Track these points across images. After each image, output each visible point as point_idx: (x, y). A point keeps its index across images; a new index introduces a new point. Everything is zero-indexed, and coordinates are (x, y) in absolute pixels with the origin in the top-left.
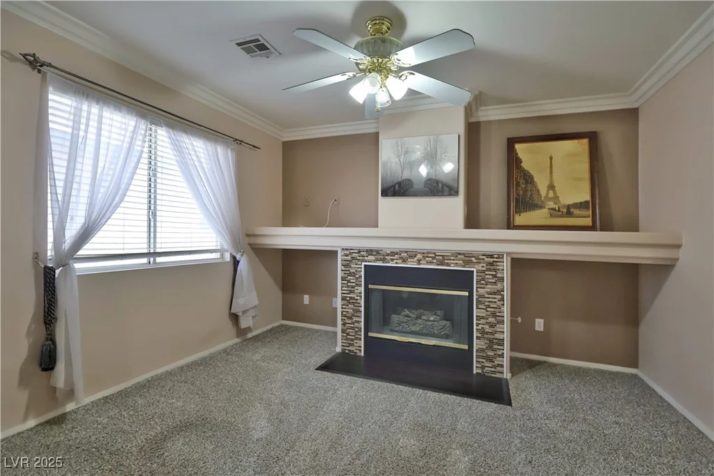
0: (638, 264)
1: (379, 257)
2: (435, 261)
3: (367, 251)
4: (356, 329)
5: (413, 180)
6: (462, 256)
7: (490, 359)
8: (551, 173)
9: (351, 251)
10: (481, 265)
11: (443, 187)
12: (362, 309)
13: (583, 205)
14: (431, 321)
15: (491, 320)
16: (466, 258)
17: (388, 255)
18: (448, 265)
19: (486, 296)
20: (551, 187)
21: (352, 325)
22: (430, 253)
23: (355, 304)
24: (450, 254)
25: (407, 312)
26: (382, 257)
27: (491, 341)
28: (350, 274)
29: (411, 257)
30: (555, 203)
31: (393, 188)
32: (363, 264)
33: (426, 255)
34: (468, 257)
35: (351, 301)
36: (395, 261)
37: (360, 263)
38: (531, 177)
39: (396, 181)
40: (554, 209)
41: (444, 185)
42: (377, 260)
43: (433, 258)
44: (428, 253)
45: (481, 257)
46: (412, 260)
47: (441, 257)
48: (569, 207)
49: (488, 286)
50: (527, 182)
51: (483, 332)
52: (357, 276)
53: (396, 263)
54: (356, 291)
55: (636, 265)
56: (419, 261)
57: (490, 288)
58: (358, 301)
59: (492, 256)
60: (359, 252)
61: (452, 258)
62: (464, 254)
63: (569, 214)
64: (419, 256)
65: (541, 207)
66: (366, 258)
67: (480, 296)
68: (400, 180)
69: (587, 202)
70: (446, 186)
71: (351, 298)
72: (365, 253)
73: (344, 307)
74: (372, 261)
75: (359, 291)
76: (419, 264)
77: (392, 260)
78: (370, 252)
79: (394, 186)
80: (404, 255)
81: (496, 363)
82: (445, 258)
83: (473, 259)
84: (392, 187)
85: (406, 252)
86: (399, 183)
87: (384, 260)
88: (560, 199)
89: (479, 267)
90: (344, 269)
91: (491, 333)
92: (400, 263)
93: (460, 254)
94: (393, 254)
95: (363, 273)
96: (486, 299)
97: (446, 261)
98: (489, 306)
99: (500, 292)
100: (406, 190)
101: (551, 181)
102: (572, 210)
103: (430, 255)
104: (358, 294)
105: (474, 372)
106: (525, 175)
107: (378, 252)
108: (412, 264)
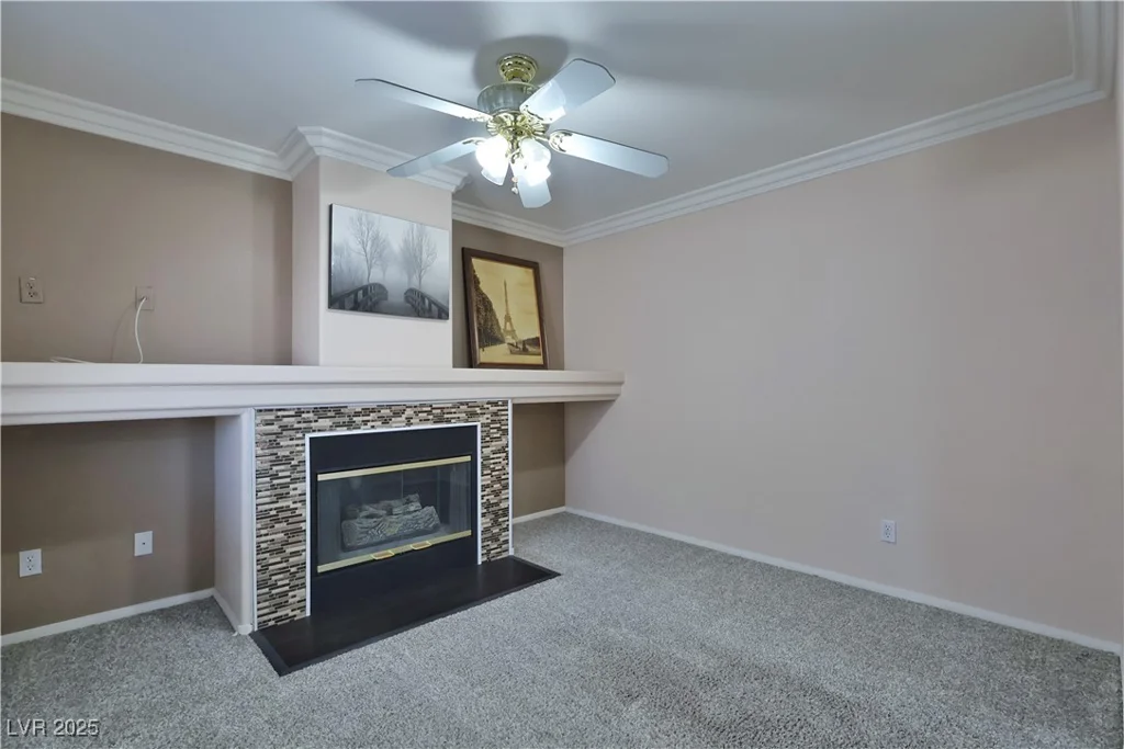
0: (563, 403)
1: (341, 420)
2: (431, 417)
3: (315, 410)
4: (293, 570)
5: (386, 285)
6: (464, 408)
7: (495, 538)
8: (506, 301)
9: (280, 413)
10: (486, 416)
11: (430, 305)
12: (307, 526)
13: (535, 342)
14: (409, 513)
15: (497, 486)
16: (470, 409)
17: (357, 414)
18: (448, 421)
19: (492, 456)
20: (508, 318)
21: (284, 565)
22: (424, 405)
23: (291, 520)
24: (450, 405)
25: (370, 509)
26: (347, 419)
27: (497, 515)
28: (278, 461)
29: (397, 414)
30: (513, 338)
31: (352, 296)
32: (308, 436)
33: (419, 409)
34: (472, 409)
35: (281, 515)
36: (370, 424)
37: (300, 435)
38: (490, 303)
39: (358, 285)
40: (512, 345)
41: (432, 302)
42: (338, 425)
43: (429, 413)
44: (422, 405)
45: (486, 406)
46: (399, 419)
47: (439, 411)
48: (524, 342)
49: (493, 443)
50: (486, 310)
51: (487, 505)
52: (293, 463)
53: (373, 427)
54: (292, 493)
55: (561, 405)
56: (409, 419)
57: (495, 445)
58: (298, 512)
59: (496, 404)
60: (299, 413)
61: (453, 410)
62: (467, 404)
63: (525, 351)
64: (409, 412)
65: (502, 342)
66: (313, 424)
67: (486, 458)
68: (365, 283)
69: (537, 338)
70: (435, 304)
71: (280, 510)
72: (311, 415)
73: (263, 532)
74: (326, 429)
75: (298, 492)
76: (409, 424)
77: (365, 423)
78: (321, 411)
79: (355, 292)
80: (385, 412)
81: (502, 539)
82: (445, 411)
83: (477, 409)
84: (351, 292)
85: (389, 407)
86: (365, 289)
87: (350, 425)
88: (517, 332)
89: (483, 419)
90: (260, 452)
91: (497, 504)
92: (379, 426)
93: (462, 404)
94: (367, 411)
95: (307, 455)
96: (492, 461)
97: (446, 416)
98: (493, 470)
99: (503, 450)
100: (376, 303)
101: (507, 310)
102: (527, 347)
103: (424, 409)
104: (297, 499)
105: (480, 563)
106: (484, 299)
107: (338, 410)
108: (397, 426)
